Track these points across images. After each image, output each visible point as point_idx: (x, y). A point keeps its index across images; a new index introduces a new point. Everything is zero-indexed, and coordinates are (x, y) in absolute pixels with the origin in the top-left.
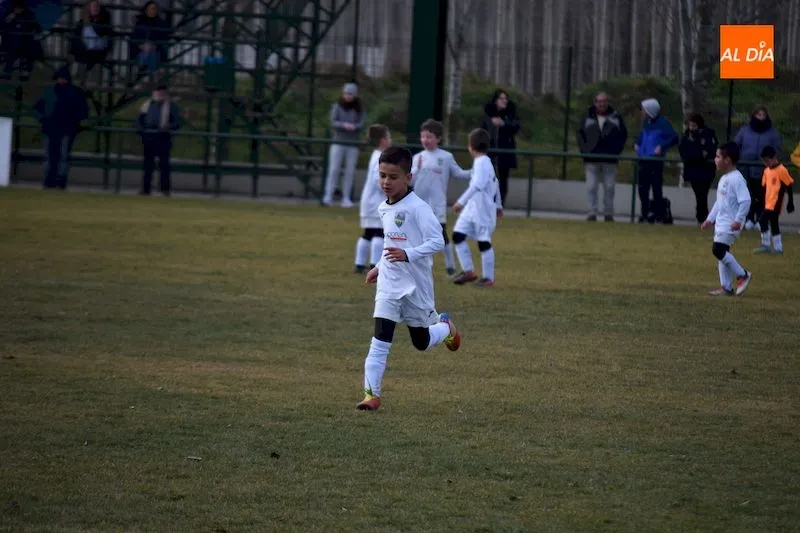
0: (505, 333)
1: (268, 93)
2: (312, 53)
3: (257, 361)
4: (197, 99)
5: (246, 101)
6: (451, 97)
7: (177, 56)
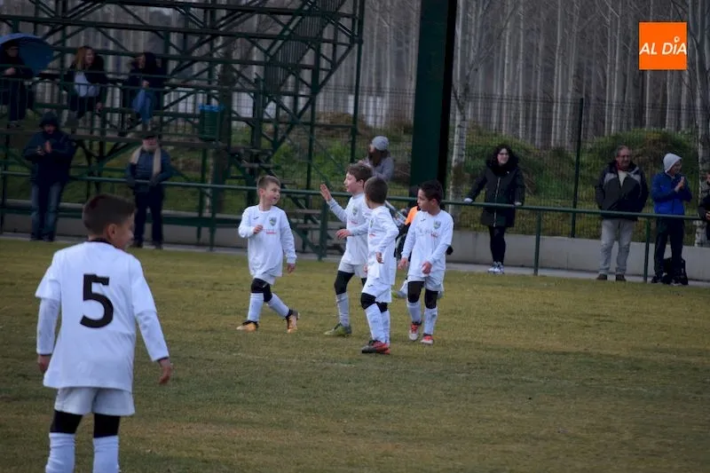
1: (265, 143)
2: (311, 102)
3: (251, 423)
4: (193, 148)
5: (242, 151)
6: (455, 149)
7: (172, 104)
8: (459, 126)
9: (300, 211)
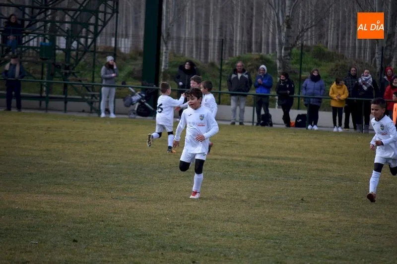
1: (72, 61)
2: (94, 41)
3: (67, 194)
4: (37, 63)
5: (61, 65)
6: (163, 63)
7: (27, 42)
8: (165, 52)
9: (89, 93)
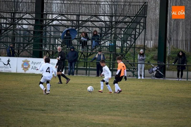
0: (179, 108)
3: (119, 115)
5: (119, 54)
7: (103, 44)
8: (169, 47)
